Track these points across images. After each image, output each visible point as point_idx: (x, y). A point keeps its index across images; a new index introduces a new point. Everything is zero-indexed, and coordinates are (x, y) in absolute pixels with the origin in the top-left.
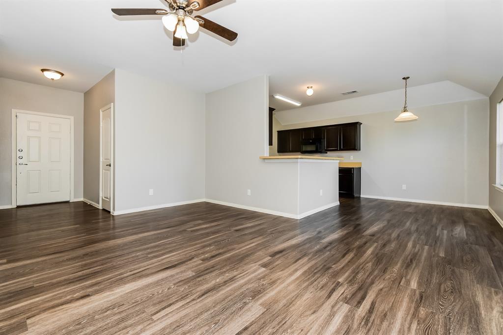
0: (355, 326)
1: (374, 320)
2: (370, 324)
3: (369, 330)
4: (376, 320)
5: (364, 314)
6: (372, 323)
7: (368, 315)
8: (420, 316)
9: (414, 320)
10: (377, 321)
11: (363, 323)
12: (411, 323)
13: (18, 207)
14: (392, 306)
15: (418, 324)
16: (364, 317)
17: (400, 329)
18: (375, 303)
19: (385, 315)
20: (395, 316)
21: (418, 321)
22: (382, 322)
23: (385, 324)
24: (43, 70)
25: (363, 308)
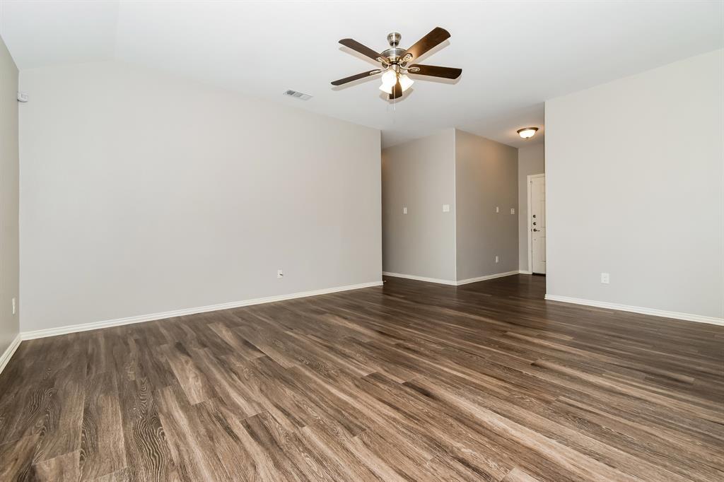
0: (223, 409)
1: (216, 425)
2: (214, 419)
3: (209, 415)
4: (214, 427)
5: (229, 421)
6: (213, 421)
7: (226, 424)
8: (175, 473)
9: (179, 461)
10: (211, 427)
11: (220, 415)
12: (179, 454)
13: (534, 274)
14: (216, 454)
15: (172, 460)
16: (226, 420)
17: (185, 439)
18: (236, 441)
19: (211, 439)
20: (201, 446)
21: (174, 464)
22: (208, 430)
23: (202, 431)
24: (518, 132)
25: (237, 426)
